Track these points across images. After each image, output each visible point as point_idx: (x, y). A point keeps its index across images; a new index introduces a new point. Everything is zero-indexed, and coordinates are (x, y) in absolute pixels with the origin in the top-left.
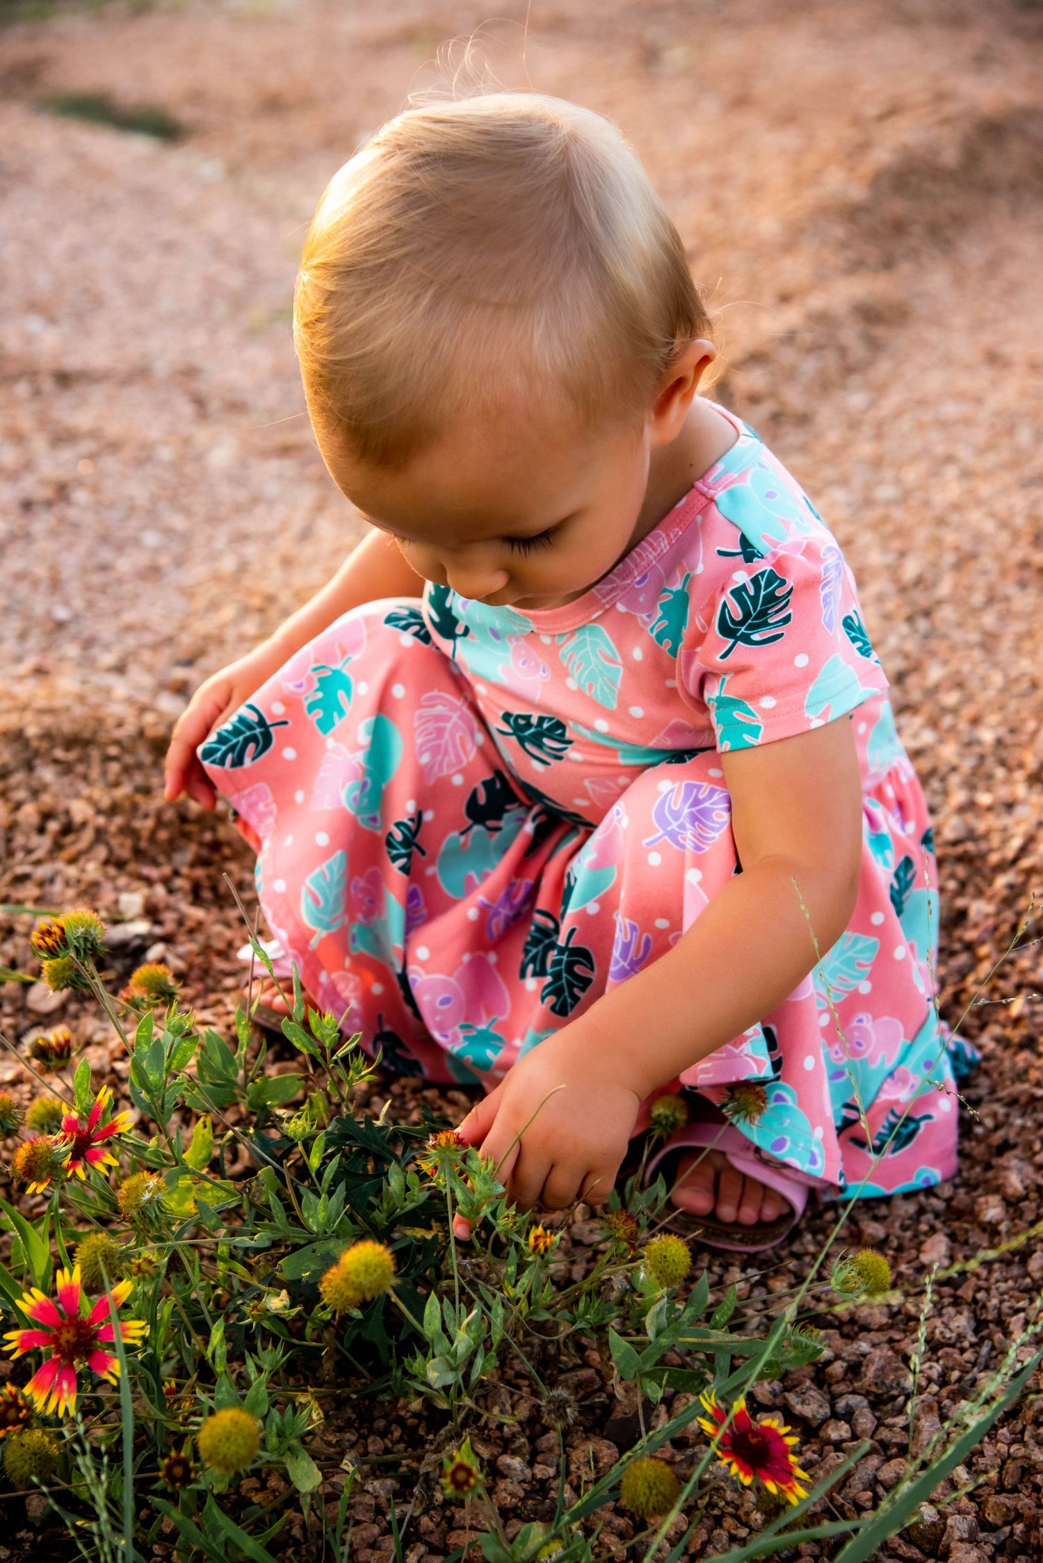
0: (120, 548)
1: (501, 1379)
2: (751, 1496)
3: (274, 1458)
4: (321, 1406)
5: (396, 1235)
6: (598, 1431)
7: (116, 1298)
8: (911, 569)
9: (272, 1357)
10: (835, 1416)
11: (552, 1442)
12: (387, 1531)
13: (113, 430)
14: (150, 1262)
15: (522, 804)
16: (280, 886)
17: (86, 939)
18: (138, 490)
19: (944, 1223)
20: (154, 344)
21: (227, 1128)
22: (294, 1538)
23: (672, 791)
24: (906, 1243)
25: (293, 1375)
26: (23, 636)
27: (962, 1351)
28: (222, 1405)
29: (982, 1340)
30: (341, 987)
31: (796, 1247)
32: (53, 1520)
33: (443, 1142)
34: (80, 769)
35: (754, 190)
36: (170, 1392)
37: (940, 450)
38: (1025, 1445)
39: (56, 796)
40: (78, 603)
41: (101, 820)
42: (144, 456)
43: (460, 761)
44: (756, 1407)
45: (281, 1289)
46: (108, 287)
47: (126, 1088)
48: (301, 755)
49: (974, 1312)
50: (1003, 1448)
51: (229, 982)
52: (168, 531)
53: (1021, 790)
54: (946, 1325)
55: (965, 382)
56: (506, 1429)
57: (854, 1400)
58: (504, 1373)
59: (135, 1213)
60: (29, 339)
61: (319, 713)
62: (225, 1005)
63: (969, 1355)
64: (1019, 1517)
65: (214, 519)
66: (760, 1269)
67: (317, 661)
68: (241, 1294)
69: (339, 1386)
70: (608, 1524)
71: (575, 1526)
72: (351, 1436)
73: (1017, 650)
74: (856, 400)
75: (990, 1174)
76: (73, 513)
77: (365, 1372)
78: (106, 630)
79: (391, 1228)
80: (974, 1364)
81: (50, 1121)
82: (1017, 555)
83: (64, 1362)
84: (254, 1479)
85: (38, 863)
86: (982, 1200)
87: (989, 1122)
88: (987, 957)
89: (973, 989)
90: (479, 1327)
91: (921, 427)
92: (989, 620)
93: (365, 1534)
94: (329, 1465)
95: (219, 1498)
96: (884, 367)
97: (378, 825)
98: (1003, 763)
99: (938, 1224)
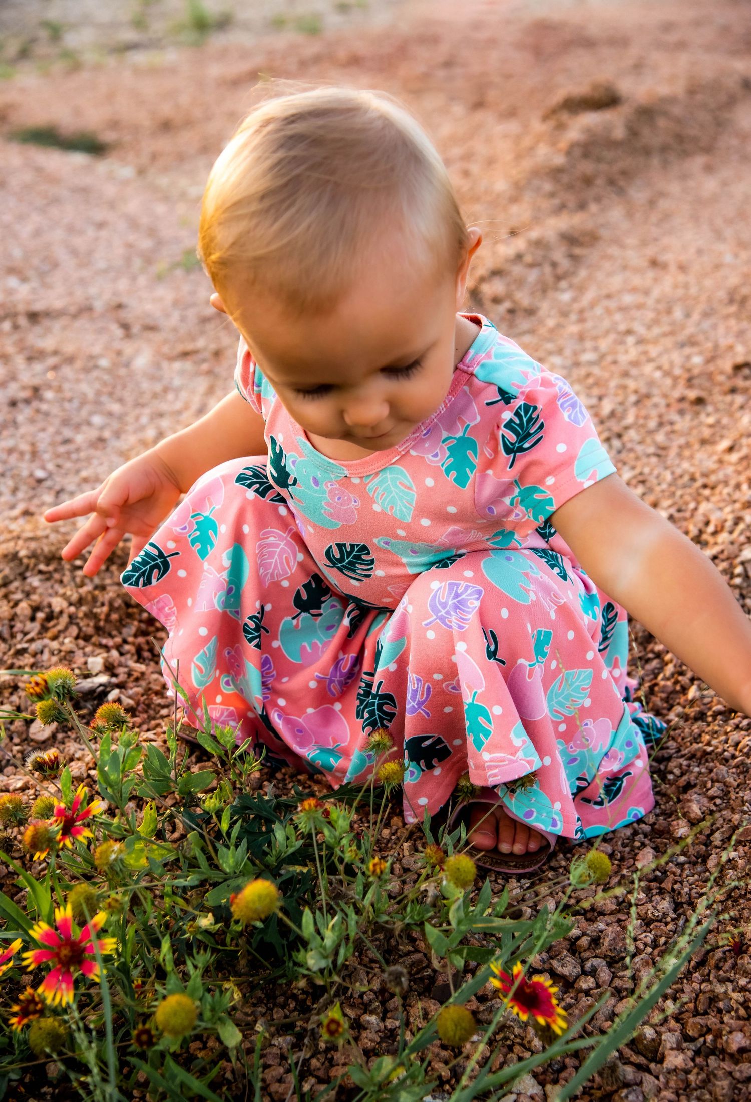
0: (77, 427)
1: (360, 964)
2: (531, 1031)
3: (209, 1026)
4: (241, 990)
5: (283, 872)
6: (427, 994)
7: (95, 926)
8: (607, 407)
9: (203, 958)
10: (584, 973)
11: (396, 1004)
12: (288, 1071)
13: (69, 349)
14: (116, 901)
17: (63, 688)
18: (87, 388)
19: (650, 840)
20: (93, 291)
21: (166, 809)
22: (227, 1080)
23: (440, 588)
24: (626, 855)
25: (221, 972)
26: (14, 490)
27: (667, 924)
28: (172, 992)
29: (679, 916)
31: (553, 863)
32: (64, 1079)
33: (307, 807)
34: (57, 576)
35: (490, 162)
36: (138, 987)
37: (622, 327)
38: (711, 983)
39: (41, 595)
40: (50, 466)
41: (72, 609)
42: (90, 366)
43: (285, 572)
44: (531, 971)
45: (209, 912)
46: (61, 255)
47: (97, 787)
48: (189, 574)
49: (673, 897)
50: (696, 986)
51: (164, 712)
52: (110, 414)
54: (655, 908)
55: (637, 281)
56: (365, 997)
57: (596, 962)
58: (361, 960)
59: (106, 868)
60: (9, 292)
61: (198, 546)
62: (162, 728)
63: (671, 927)
64: (709, 1031)
65: (139, 404)
66: (529, 879)
67: (193, 510)
68: (182, 918)
69: (252, 976)
70: (438, 1055)
71: (412, 1057)
72: (261, 1009)
73: (680, 455)
74: (566, 297)
75: (679, 805)
76: (44, 407)
77: (269, 965)
78: (70, 483)
79: (279, 867)
80: (675, 932)
81: (48, 810)
82: (677, 394)
83: (63, 970)
84: (198, 1042)
85: (32, 640)
86: (675, 822)
87: (677, 771)
88: (670, 661)
89: (662, 683)
90: (340, 929)
91: (608, 312)
92: (660, 437)
93: (274, 1073)
94: (247, 1028)
95: (175, 1056)
96: (583, 273)
99: (647, 841)
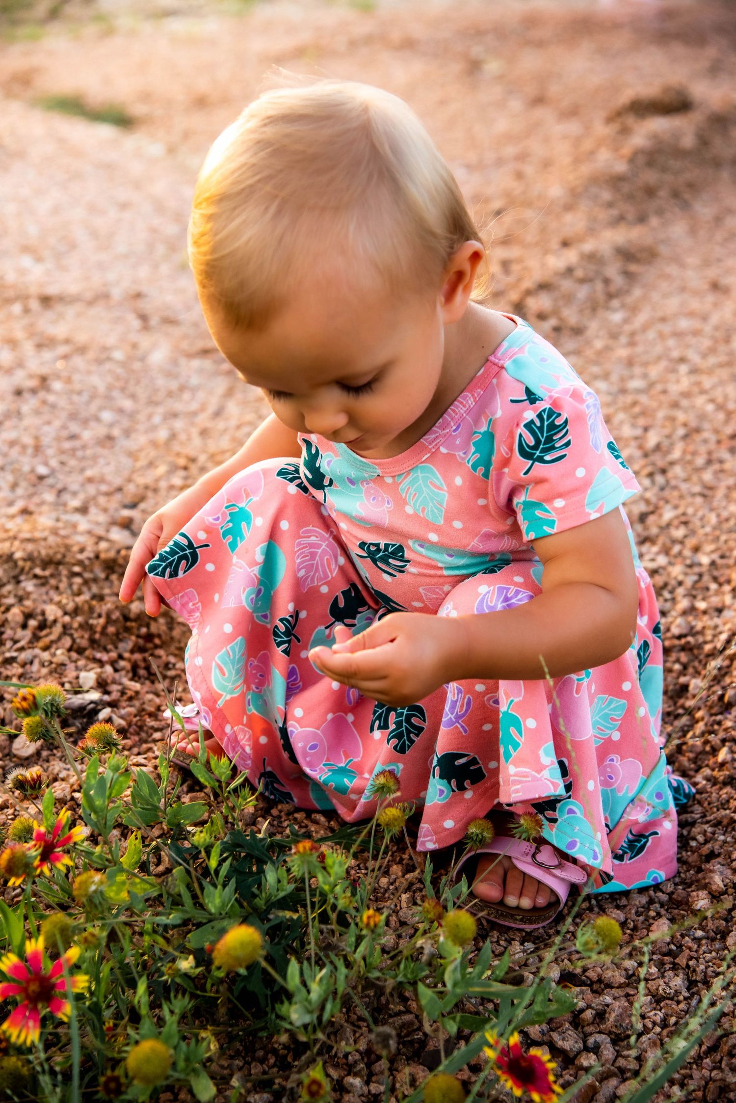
0: (85, 422)
1: (347, 1021)
3: (182, 1076)
4: (218, 1041)
5: (271, 916)
6: (416, 1059)
7: (68, 960)
8: (652, 439)
9: (181, 1004)
10: (586, 1049)
11: (383, 1067)
13: (81, 338)
14: (93, 935)
15: (370, 607)
16: (199, 661)
17: (52, 705)
18: (99, 382)
19: (667, 910)
20: (111, 276)
21: (152, 840)
23: (488, 592)
24: (640, 925)
25: (198, 1019)
26: (14, 486)
27: (678, 1002)
28: (144, 1037)
29: (693, 995)
30: (240, 736)
31: (561, 927)
33: (301, 849)
34: (53, 582)
35: (546, 164)
36: (109, 1029)
37: (675, 354)
38: (722, 1070)
39: (34, 601)
40: (54, 463)
41: (67, 619)
42: (103, 357)
43: (326, 576)
44: (529, 1042)
45: (190, 954)
46: (80, 235)
47: (80, 811)
48: (217, 568)
49: (687, 975)
50: (706, 1073)
51: (157, 735)
52: (121, 411)
53: (728, 599)
54: (667, 984)
55: (695, 304)
56: (350, 1057)
57: (600, 1038)
58: (349, 1017)
59: (84, 900)
60: (22, 272)
61: (230, 538)
62: (154, 752)
63: (682, 1006)
65: (152, 403)
66: (534, 943)
67: (228, 501)
68: (160, 959)
69: (231, 1026)
72: (238, 1063)
73: (728, 498)
74: (617, 317)
75: (700, 875)
76: (51, 398)
77: (249, 1016)
78: (74, 482)
79: (268, 911)
80: (687, 1012)
81: (26, 834)
82: (729, 430)
83: (30, 1006)
84: (169, 1094)
85: (22, 649)
86: (695, 894)
87: (701, 838)
88: (702, 719)
89: (692, 742)
90: (328, 982)
91: (661, 336)
92: (708, 476)
94: (222, 1082)
96: (637, 292)
97: (268, 621)
98: (715, 579)
99: (663, 912)
